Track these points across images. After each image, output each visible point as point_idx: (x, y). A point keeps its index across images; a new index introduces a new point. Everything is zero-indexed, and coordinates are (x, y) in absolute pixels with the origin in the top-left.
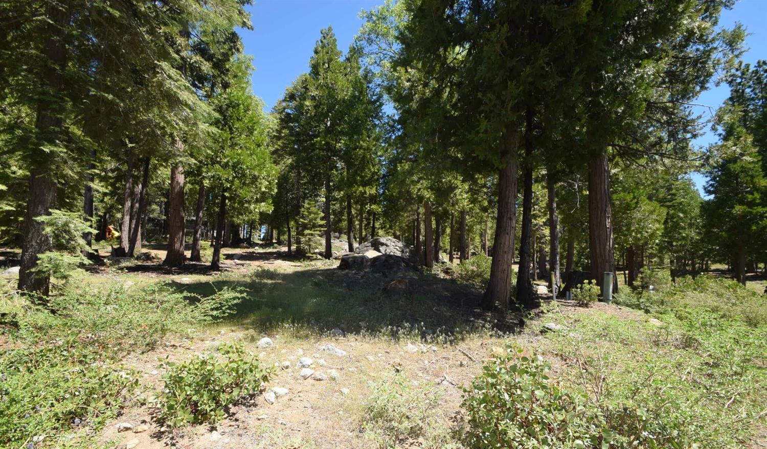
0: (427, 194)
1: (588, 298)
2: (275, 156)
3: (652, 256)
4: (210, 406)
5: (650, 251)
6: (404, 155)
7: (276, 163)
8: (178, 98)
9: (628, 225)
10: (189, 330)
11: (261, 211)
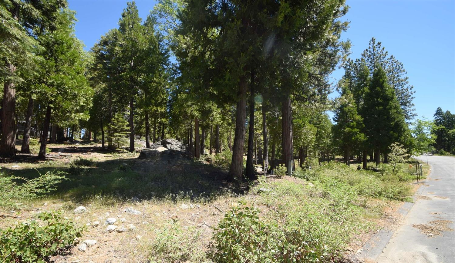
0: (196, 114)
1: (281, 174)
2: (92, 81)
3: (310, 152)
4: (32, 258)
5: (310, 149)
6: (182, 89)
7: (93, 86)
8: (9, 33)
9: (300, 136)
10: (17, 204)
11: (80, 118)
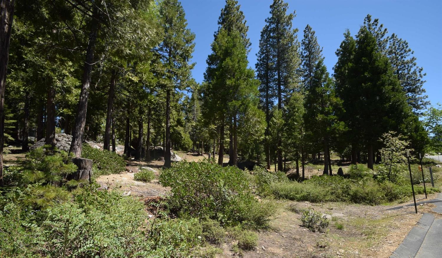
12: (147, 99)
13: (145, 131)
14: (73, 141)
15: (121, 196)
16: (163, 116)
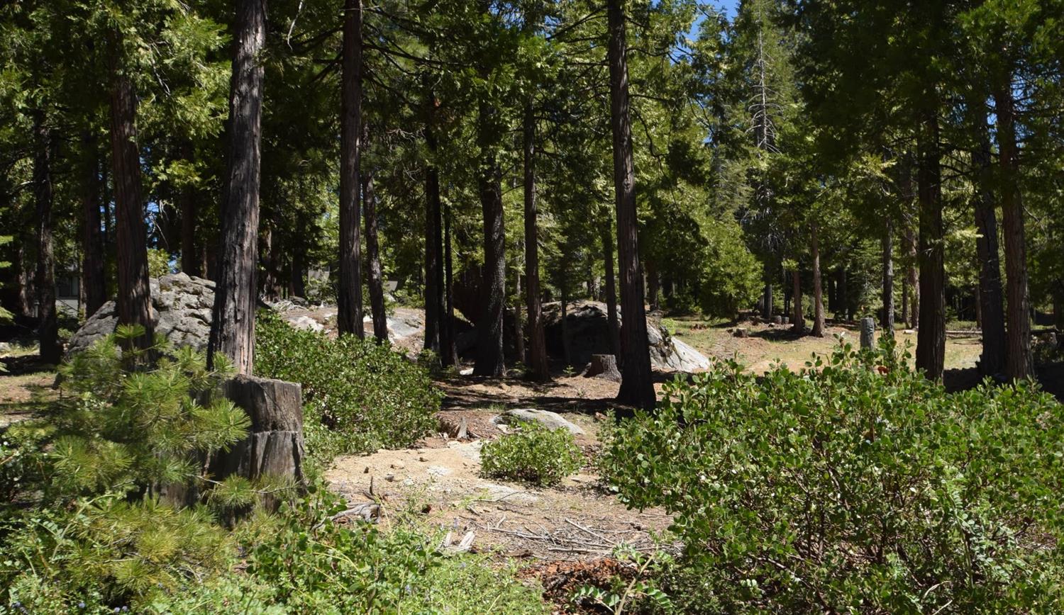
12: (512, 58)
13: (515, 228)
14: (219, 307)
15: (438, 554)
16: (598, 137)
